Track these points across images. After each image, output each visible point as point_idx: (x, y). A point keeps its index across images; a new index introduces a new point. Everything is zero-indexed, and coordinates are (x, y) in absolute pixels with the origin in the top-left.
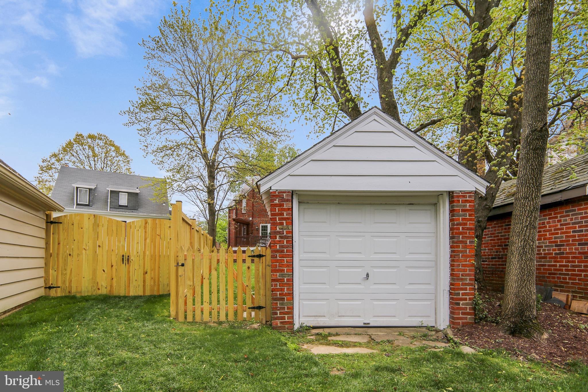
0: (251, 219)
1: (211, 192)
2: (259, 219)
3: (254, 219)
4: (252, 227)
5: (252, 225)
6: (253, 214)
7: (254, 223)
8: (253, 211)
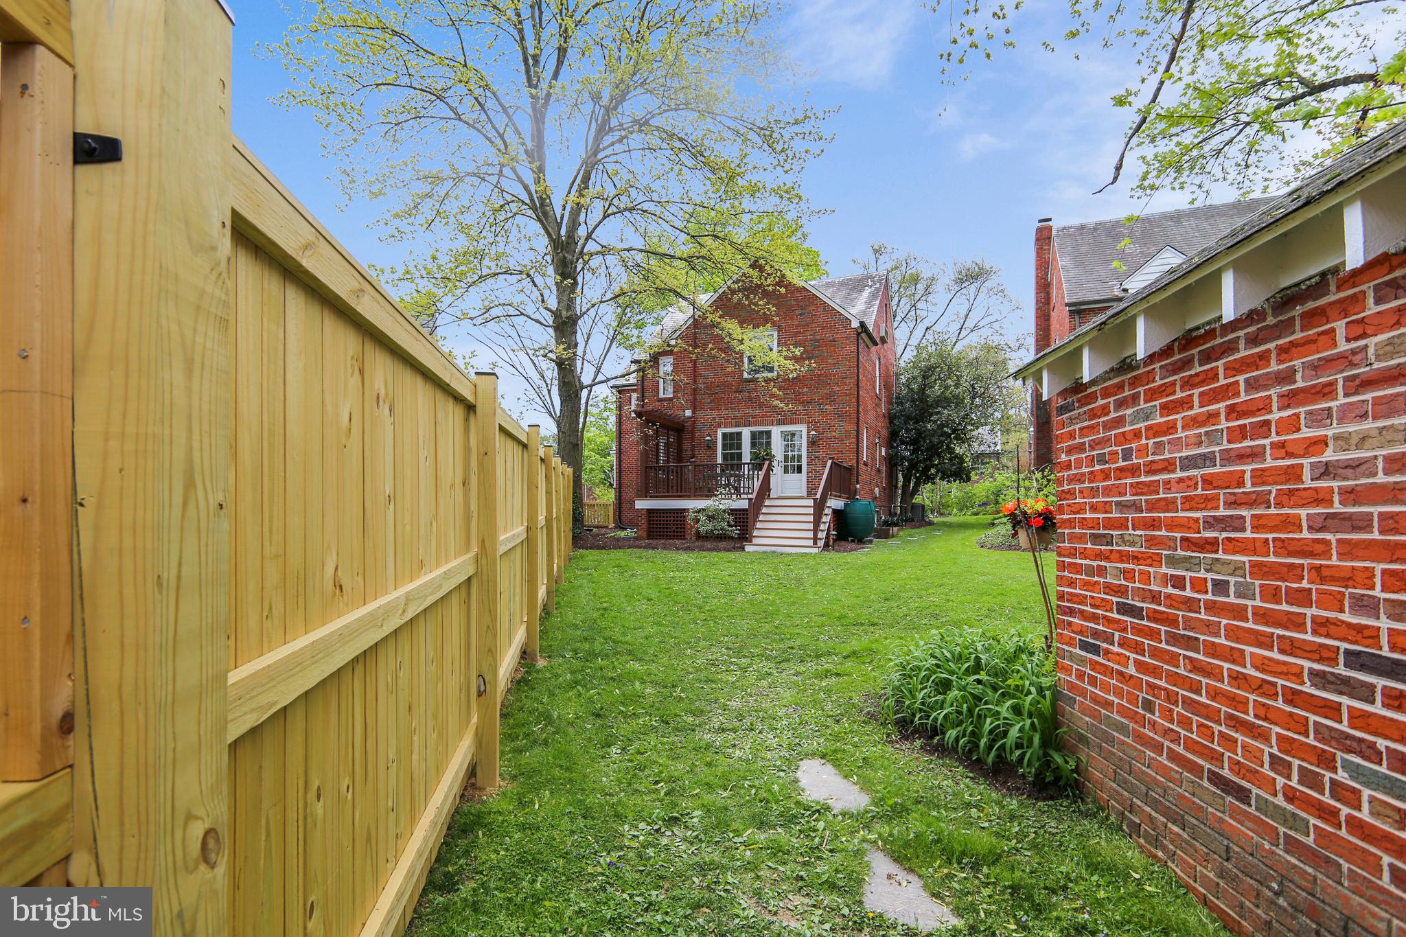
0: (688, 413)
1: (565, 325)
2: (715, 413)
3: (700, 414)
4: (693, 439)
5: (693, 432)
6: (695, 399)
7: (699, 426)
8: (695, 390)
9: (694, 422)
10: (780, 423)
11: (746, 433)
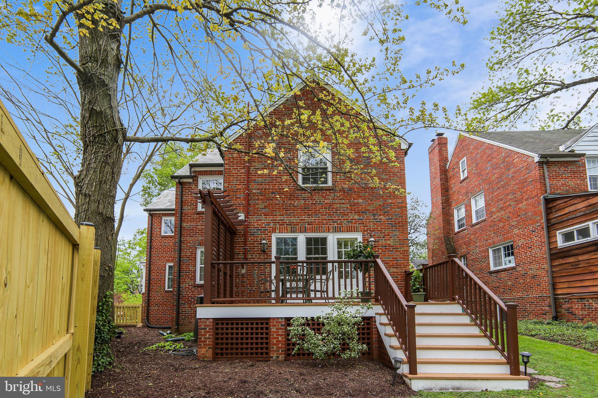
0: (242, 217)
2: (269, 219)
3: (253, 219)
4: (245, 242)
5: (245, 235)
6: (249, 204)
7: (252, 230)
8: (248, 195)
9: (247, 227)
10: (337, 230)
11: (301, 239)
